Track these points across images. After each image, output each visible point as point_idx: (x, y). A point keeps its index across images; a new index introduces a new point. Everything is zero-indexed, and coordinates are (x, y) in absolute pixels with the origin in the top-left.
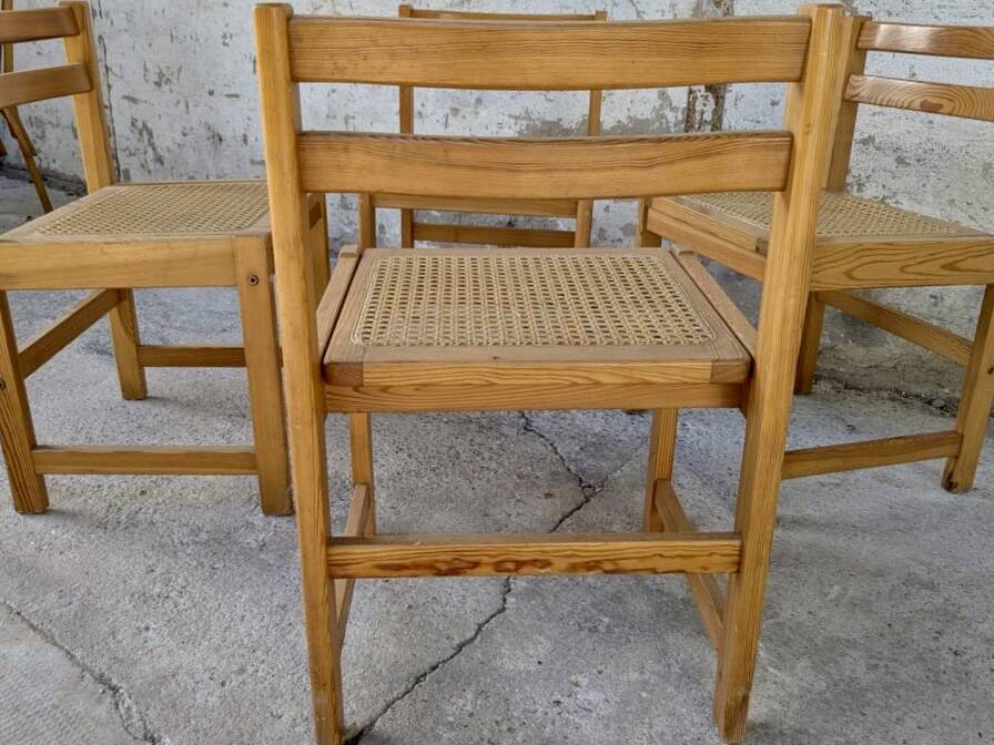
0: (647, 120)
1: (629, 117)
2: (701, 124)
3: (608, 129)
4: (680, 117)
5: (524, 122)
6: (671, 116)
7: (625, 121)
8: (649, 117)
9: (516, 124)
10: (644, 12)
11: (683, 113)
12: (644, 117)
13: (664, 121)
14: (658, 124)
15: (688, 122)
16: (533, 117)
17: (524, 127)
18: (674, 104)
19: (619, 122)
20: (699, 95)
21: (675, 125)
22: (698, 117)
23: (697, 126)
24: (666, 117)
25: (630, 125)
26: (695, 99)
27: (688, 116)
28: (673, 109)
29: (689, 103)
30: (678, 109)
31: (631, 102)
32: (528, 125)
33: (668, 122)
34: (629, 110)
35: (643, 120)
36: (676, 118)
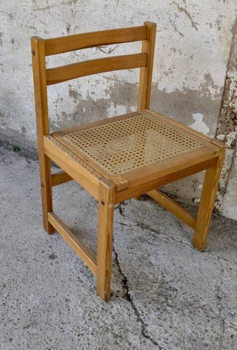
0: (196, 91)
1: (184, 87)
3: (169, 92)
4: (219, 92)
5: (113, 82)
6: (212, 91)
7: (181, 90)
8: (198, 90)
9: (108, 82)
10: (197, 24)
11: (221, 90)
12: (194, 89)
13: (208, 93)
14: (203, 94)
15: (223, 95)
16: (119, 79)
17: (113, 85)
18: (215, 84)
19: (177, 90)
20: (233, 80)
21: (215, 96)
22: (231, 93)
23: (230, 98)
24: (209, 91)
25: (185, 93)
26: (230, 82)
27: (224, 92)
28: (214, 87)
29: (225, 84)
30: (218, 87)
31: (186, 78)
32: (115, 83)
33: (210, 94)
34: (184, 83)
35: (194, 91)
36: (216, 92)
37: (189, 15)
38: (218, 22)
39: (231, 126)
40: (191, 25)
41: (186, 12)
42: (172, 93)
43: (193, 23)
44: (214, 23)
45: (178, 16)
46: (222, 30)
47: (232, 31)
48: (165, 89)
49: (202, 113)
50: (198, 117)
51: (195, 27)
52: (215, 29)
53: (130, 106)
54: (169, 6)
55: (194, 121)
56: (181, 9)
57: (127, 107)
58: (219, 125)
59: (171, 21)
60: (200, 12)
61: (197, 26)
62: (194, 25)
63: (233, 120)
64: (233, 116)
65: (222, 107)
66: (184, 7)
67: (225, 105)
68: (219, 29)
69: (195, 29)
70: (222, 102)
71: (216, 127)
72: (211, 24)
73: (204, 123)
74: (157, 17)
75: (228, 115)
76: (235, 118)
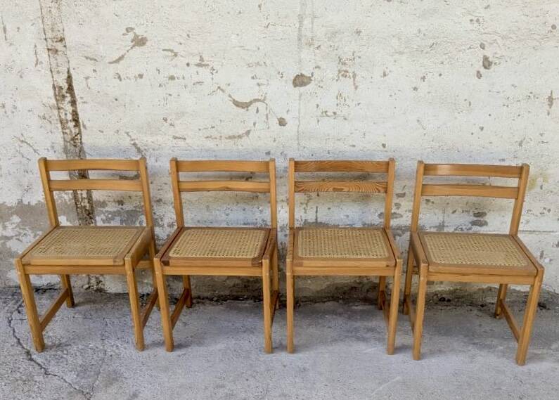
3: (33, 205)
4: (71, 197)
10: (38, 150)
11: (71, 195)
13: (63, 199)
14: (60, 200)
15: (75, 199)
19: (39, 201)
21: (69, 201)
22: (80, 196)
24: (63, 197)
27: (75, 196)
28: (66, 194)
30: (69, 193)
33: (65, 200)
36: (68, 197)
37: (30, 145)
38: (53, 147)
41: (26, 143)
42: (36, 204)
44: (49, 148)
45: (21, 147)
46: (57, 152)
48: (29, 203)
49: (64, 215)
50: (63, 219)
51: (37, 152)
54: (12, 140)
55: (61, 221)
56: (22, 141)
58: (80, 221)
59: (17, 151)
60: (37, 142)
62: (35, 151)
64: (88, 213)
65: (77, 208)
66: (24, 140)
67: (79, 206)
68: (55, 152)
70: (76, 204)
72: (48, 149)
76: (89, 214)
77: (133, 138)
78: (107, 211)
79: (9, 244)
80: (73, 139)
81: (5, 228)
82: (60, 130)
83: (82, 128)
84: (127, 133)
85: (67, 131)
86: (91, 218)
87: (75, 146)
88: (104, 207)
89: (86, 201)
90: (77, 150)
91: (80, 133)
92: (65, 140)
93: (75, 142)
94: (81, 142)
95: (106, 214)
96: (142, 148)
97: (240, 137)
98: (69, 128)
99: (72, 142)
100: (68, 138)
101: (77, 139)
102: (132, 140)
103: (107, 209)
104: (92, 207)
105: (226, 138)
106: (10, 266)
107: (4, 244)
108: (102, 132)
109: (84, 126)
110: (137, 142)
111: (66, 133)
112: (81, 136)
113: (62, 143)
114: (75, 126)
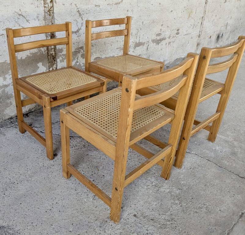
0: (36, 52)
1: (30, 53)
2: (51, 49)
3: (24, 59)
4: (45, 49)
8: (37, 51)
10: (29, 20)
13: (41, 51)
14: (39, 53)
15: (48, 50)
19: (27, 55)
21: (44, 52)
23: (50, 50)
24: (41, 50)
25: (31, 56)
33: (42, 51)
35: (35, 53)
36: (44, 49)
37: (24, 17)
38: (38, 17)
39: (53, 62)
40: (26, 21)
41: (22, 16)
42: (25, 58)
43: (27, 20)
45: (19, 19)
46: (40, 20)
47: (44, 20)
48: (21, 58)
49: (41, 62)
50: (40, 65)
51: (28, 22)
52: (37, 20)
53: (5, 75)
54: (13, 14)
55: (39, 67)
56: (20, 15)
57: (3, 76)
58: (49, 64)
59: (16, 22)
60: (29, 14)
61: (29, 21)
63: (53, 59)
65: (48, 55)
66: (21, 14)
67: (49, 54)
69: (28, 23)
71: (48, 66)
72: (35, 19)
73: (43, 66)
74: (8, 22)
75: (51, 58)
76: (54, 58)
77: (78, 7)
78: (62, 55)
79: (7, 89)
80: (49, 11)
81: (5, 79)
82: (43, 5)
83: (54, 3)
84: (76, 5)
85: (47, 5)
86: (54, 61)
87: (50, 15)
88: (61, 52)
89: (53, 50)
90: (51, 17)
91: (53, 7)
92: (45, 12)
93: (50, 13)
94: (53, 13)
95: (62, 57)
96: (81, 13)
97: (119, 3)
98: (47, 3)
99: (48, 13)
100: (47, 9)
101: (51, 10)
102: (78, 9)
103: (63, 53)
104: (55, 53)
105: (115, 4)
106: (7, 105)
107: (4, 91)
108: (64, 5)
109: (55, 2)
110: (79, 10)
111: (46, 7)
112: (53, 8)
113: (43, 14)
114: (50, 2)
